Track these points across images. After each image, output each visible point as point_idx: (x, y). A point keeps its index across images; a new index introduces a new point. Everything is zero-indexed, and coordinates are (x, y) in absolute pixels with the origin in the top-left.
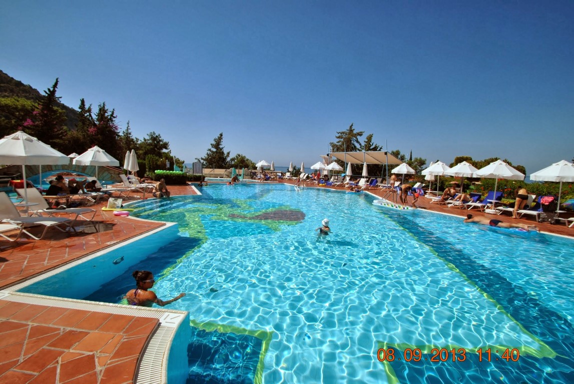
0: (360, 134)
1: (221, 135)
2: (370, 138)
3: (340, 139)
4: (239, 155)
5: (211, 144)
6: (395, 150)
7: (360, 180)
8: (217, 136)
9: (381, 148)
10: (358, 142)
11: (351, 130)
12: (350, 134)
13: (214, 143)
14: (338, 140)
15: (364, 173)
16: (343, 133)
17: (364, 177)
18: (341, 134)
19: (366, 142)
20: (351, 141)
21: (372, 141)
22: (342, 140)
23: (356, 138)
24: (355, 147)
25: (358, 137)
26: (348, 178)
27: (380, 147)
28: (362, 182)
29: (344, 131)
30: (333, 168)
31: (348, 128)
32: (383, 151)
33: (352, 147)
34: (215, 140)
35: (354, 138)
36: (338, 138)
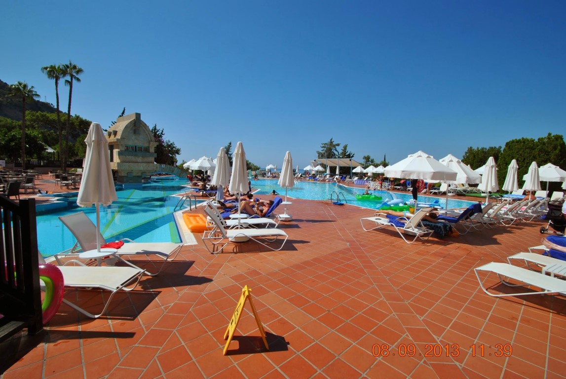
0: (338, 145)
1: (230, 144)
5: (223, 151)
6: (366, 156)
7: (335, 177)
8: (227, 145)
9: (354, 155)
10: (336, 150)
11: (331, 142)
12: (330, 144)
13: (225, 150)
14: (322, 149)
16: (326, 144)
18: (324, 144)
19: (343, 150)
20: (331, 150)
21: (347, 150)
22: (325, 149)
23: (335, 147)
24: (334, 154)
25: (337, 147)
29: (326, 142)
30: (318, 169)
31: (330, 141)
33: (333, 155)
34: (225, 147)
36: (323, 147)
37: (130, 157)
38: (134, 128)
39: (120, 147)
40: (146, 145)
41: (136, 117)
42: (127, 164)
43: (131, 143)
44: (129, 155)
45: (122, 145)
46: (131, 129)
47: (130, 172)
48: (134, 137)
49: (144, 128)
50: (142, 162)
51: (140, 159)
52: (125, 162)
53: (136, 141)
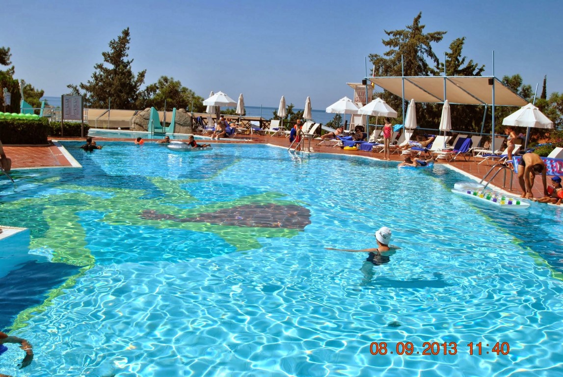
0: (437, 37)
1: (126, 33)
2: (457, 47)
3: (392, 48)
4: (166, 80)
5: (104, 54)
6: (510, 76)
7: (433, 140)
9: (481, 70)
10: (431, 54)
12: (414, 35)
13: (110, 51)
14: (388, 49)
15: (444, 123)
17: (442, 134)
18: (395, 35)
19: (450, 56)
20: (416, 52)
21: (463, 54)
22: (397, 48)
23: (428, 45)
24: (425, 65)
25: (433, 44)
26: (408, 135)
27: (479, 67)
28: (439, 144)
30: (374, 112)
32: (486, 76)
33: (419, 67)
34: (112, 44)
35: (424, 46)
36: (389, 43)
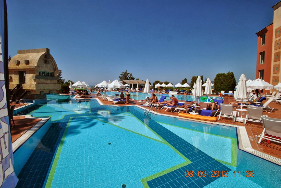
0: (129, 73)
2: (131, 75)
10: (128, 76)
11: (126, 72)
14: (121, 75)
16: (123, 73)
17: (137, 88)
19: (130, 76)
20: (126, 76)
22: (123, 75)
31: (125, 71)
33: (127, 78)
36: (121, 74)
37: (42, 80)
38: (45, 59)
39: (36, 73)
40: (52, 71)
41: (47, 52)
42: (42, 85)
43: (43, 70)
44: (42, 79)
45: (37, 71)
46: (43, 60)
47: (43, 91)
48: (44, 65)
49: (51, 60)
50: (50, 84)
51: (48, 82)
52: (39, 84)
53: (46, 69)
